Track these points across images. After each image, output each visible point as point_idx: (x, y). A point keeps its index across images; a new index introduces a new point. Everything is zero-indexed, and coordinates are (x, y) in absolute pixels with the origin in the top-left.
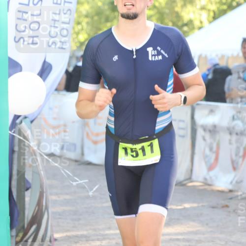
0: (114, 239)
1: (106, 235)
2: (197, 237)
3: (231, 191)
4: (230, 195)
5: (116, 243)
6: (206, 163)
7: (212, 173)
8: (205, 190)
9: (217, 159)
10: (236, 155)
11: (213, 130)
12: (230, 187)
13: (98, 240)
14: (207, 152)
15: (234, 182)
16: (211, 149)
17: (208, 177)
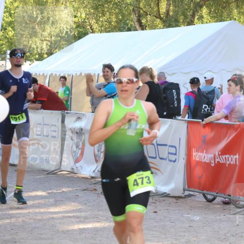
0: (19, 217)
1: (12, 214)
2: (83, 214)
3: (92, 178)
4: (93, 180)
5: (23, 221)
6: (73, 157)
7: (78, 165)
8: (72, 177)
9: (82, 154)
10: (98, 151)
11: (80, 132)
12: (93, 175)
13: (7, 218)
14: (74, 148)
15: (96, 171)
16: (77, 147)
17: (75, 168)
